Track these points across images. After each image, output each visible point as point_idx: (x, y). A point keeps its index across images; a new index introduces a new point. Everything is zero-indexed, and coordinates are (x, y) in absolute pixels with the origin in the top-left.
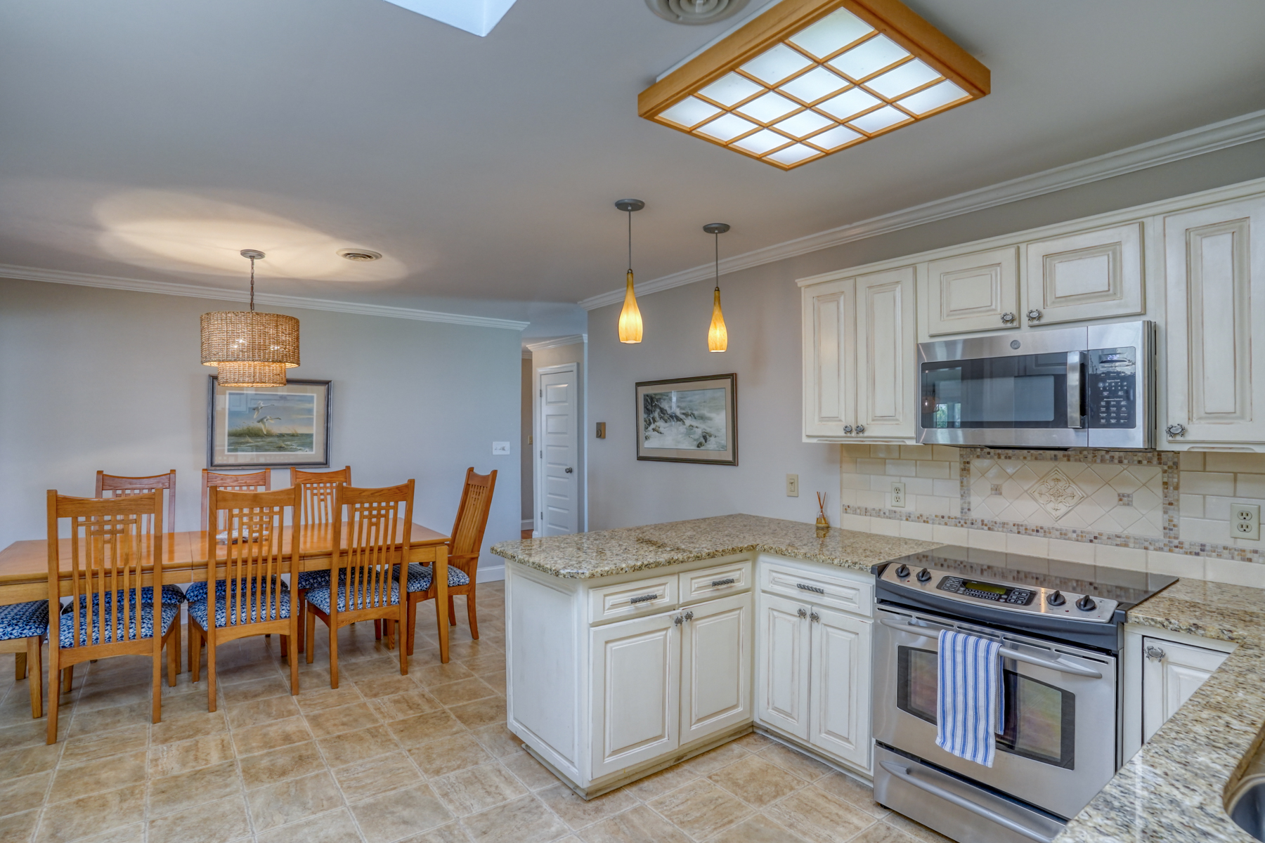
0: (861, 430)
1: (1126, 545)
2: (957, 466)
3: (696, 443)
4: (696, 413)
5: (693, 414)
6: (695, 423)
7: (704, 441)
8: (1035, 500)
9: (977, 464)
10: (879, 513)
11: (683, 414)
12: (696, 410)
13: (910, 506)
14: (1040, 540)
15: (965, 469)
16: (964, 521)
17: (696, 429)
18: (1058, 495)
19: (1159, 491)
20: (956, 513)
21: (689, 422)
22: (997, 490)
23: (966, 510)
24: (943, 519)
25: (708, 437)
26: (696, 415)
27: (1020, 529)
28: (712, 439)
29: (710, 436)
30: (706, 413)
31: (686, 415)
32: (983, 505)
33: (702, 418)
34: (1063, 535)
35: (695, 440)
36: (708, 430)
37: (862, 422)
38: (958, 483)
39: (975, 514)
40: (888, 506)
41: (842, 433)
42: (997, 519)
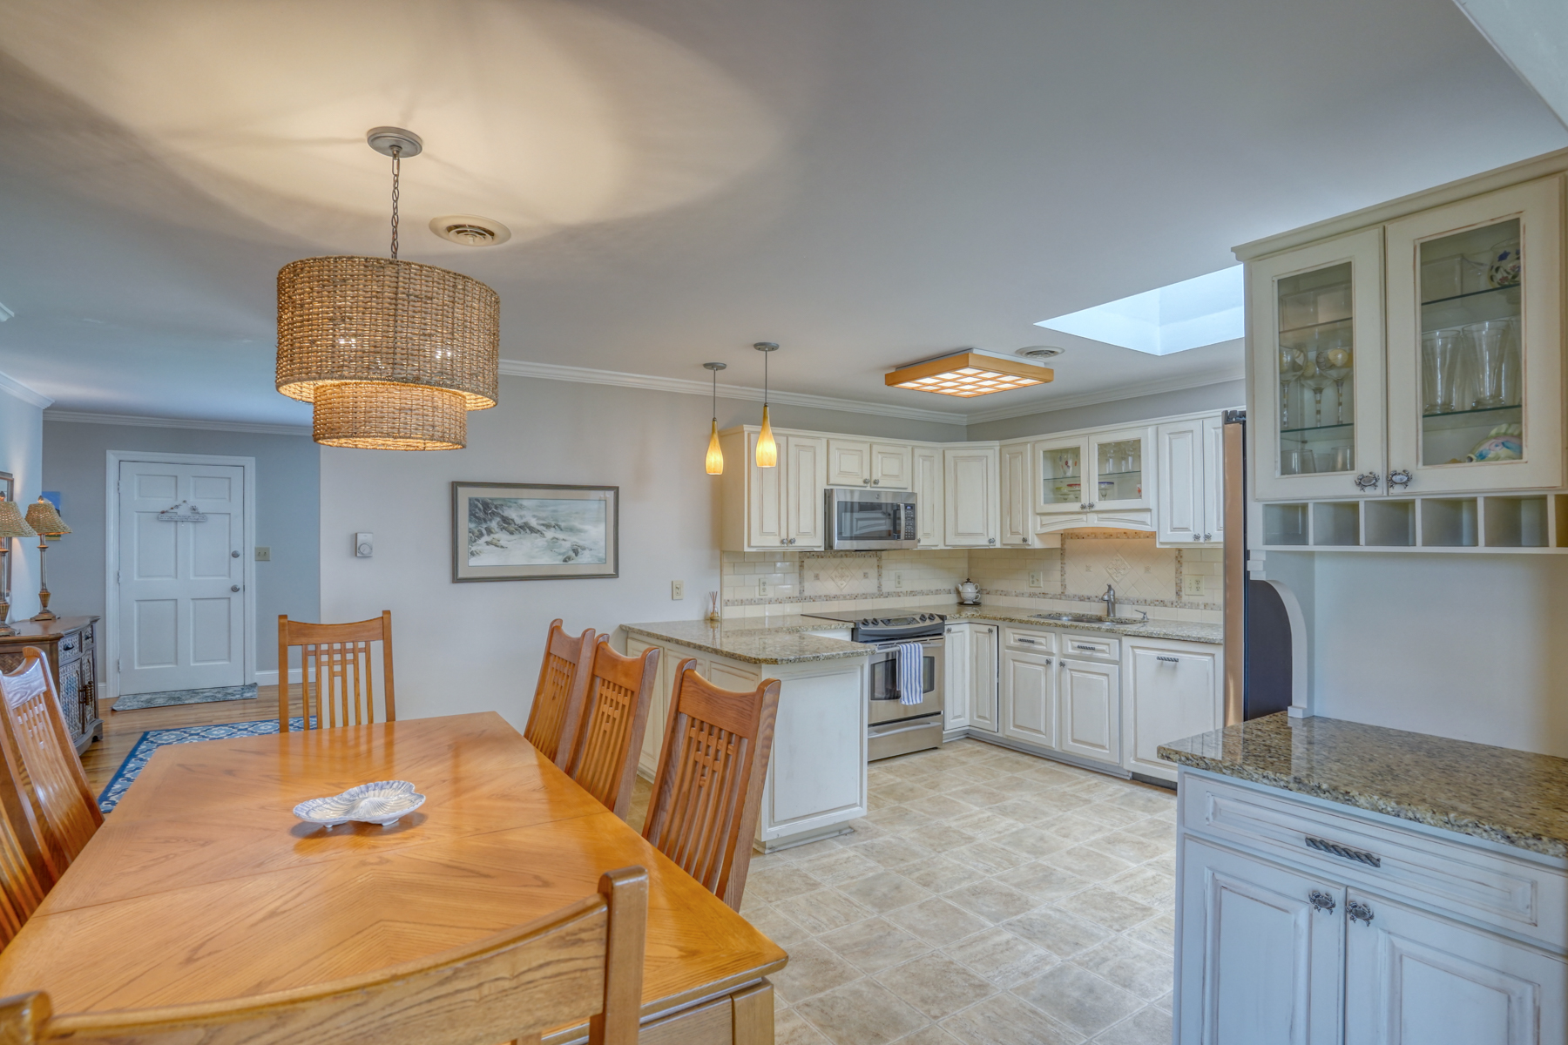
0: (791, 542)
1: (866, 598)
2: (797, 564)
3: (561, 558)
4: (563, 525)
5: (557, 525)
6: (560, 535)
7: (574, 555)
8: (833, 580)
9: (807, 562)
10: (751, 602)
11: (543, 525)
12: (564, 521)
13: (770, 594)
14: (835, 602)
15: (801, 566)
16: (801, 598)
17: (563, 543)
18: (842, 577)
19: (876, 570)
20: (797, 594)
21: (550, 534)
22: (817, 577)
23: (802, 591)
24: (790, 599)
25: (579, 550)
26: (562, 527)
27: (828, 598)
28: (586, 553)
29: (584, 549)
30: (576, 524)
31: (548, 526)
32: (811, 587)
33: (571, 530)
34: (845, 598)
35: (560, 554)
36: (581, 543)
37: (792, 536)
38: (798, 575)
39: (806, 593)
40: (757, 596)
41: (778, 544)
42: (816, 594)
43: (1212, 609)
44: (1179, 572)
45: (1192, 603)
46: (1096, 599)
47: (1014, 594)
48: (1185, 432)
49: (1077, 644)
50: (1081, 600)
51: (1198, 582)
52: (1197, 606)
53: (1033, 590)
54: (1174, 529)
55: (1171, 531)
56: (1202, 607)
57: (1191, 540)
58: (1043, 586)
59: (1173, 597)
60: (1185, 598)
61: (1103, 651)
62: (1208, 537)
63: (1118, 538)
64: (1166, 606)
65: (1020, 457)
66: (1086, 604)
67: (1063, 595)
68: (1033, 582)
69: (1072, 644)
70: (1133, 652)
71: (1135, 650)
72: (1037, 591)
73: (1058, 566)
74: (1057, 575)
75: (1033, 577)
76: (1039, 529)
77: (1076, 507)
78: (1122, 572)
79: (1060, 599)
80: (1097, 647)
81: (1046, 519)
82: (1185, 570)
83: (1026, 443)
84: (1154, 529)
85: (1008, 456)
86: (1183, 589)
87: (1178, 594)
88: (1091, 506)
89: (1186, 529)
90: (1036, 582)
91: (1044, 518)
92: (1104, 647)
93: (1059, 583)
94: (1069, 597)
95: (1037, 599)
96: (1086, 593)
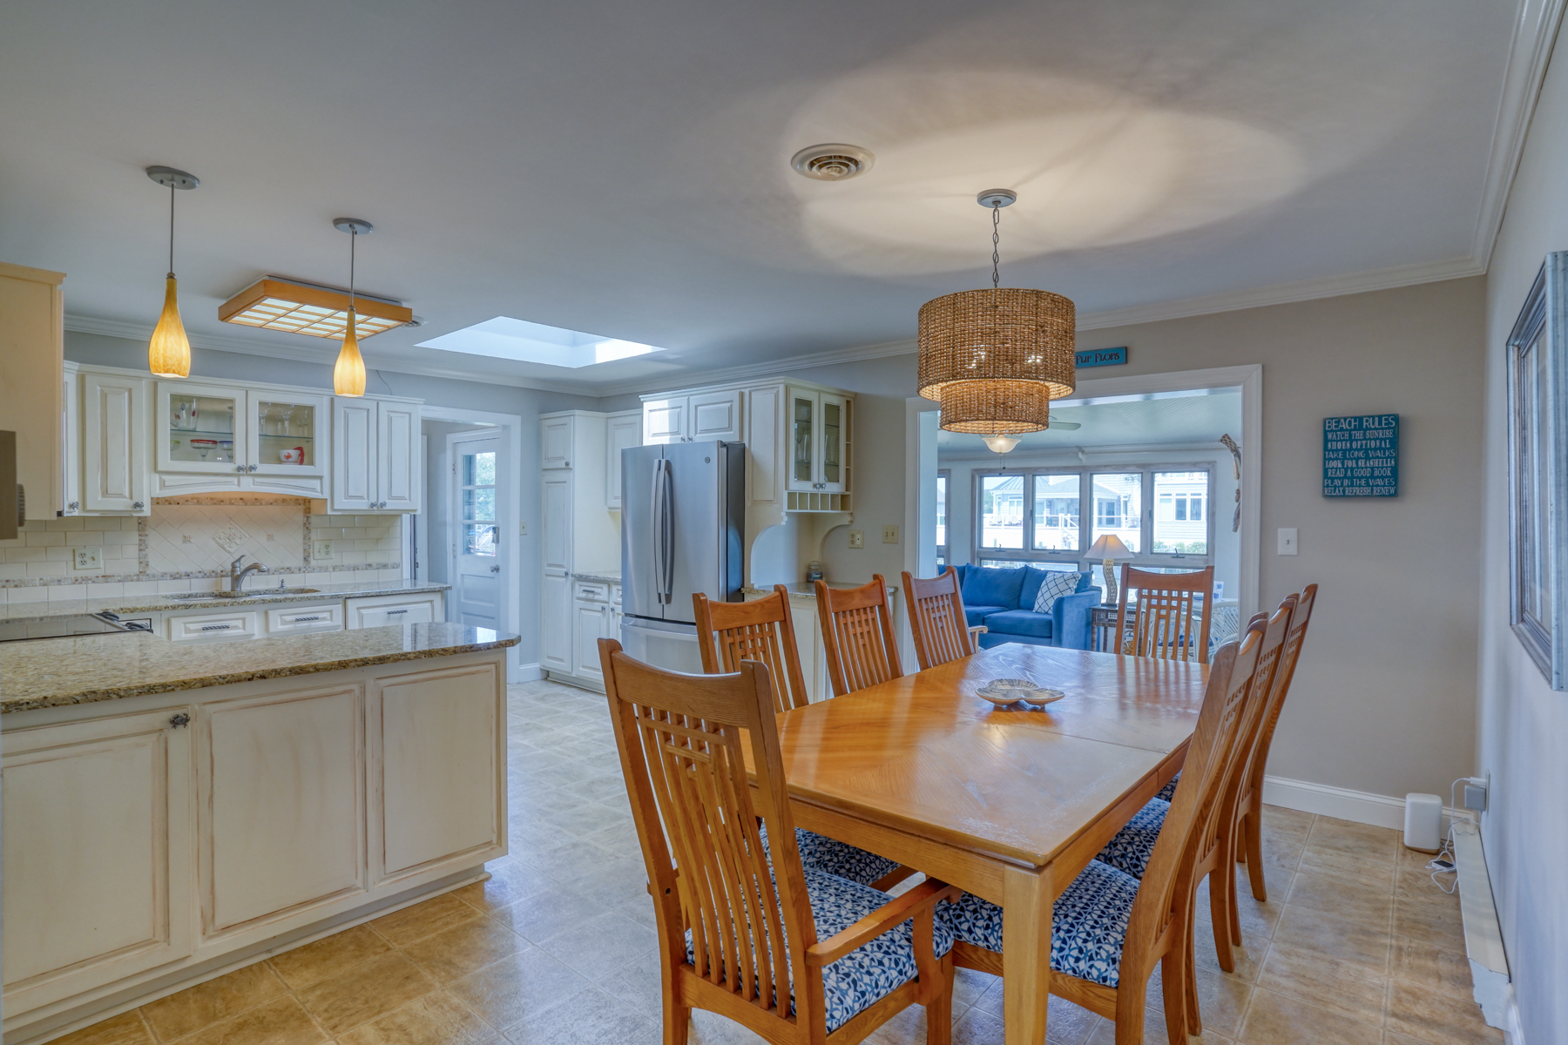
43: (341, 570)
44: (307, 538)
45: (321, 567)
46: (200, 575)
47: (37, 582)
48: (360, 409)
49: (293, 618)
50: (175, 579)
51: (327, 547)
52: (326, 570)
53: (79, 574)
54: (348, 496)
55: (346, 498)
56: (331, 569)
57: (365, 507)
58: (103, 564)
59: (301, 563)
60: (313, 563)
61: (324, 619)
62: (383, 505)
63: (231, 504)
64: (293, 573)
65: (127, 394)
66: (186, 582)
67: (142, 575)
68: (83, 563)
69: (281, 619)
70: (359, 613)
71: (361, 611)
72: (91, 574)
73: (135, 537)
74: (132, 551)
75: (83, 555)
76: (158, 491)
77: (229, 467)
78: (238, 541)
79: (138, 580)
80: (320, 615)
81: (169, 479)
82: (313, 536)
83: (140, 378)
84: (326, 495)
85: (99, 388)
86: (312, 554)
87: (306, 559)
88: (252, 468)
89: (361, 497)
90: (90, 564)
91: (165, 477)
92: (327, 615)
93: (137, 561)
94: (154, 576)
95: (91, 586)
96: (183, 569)
